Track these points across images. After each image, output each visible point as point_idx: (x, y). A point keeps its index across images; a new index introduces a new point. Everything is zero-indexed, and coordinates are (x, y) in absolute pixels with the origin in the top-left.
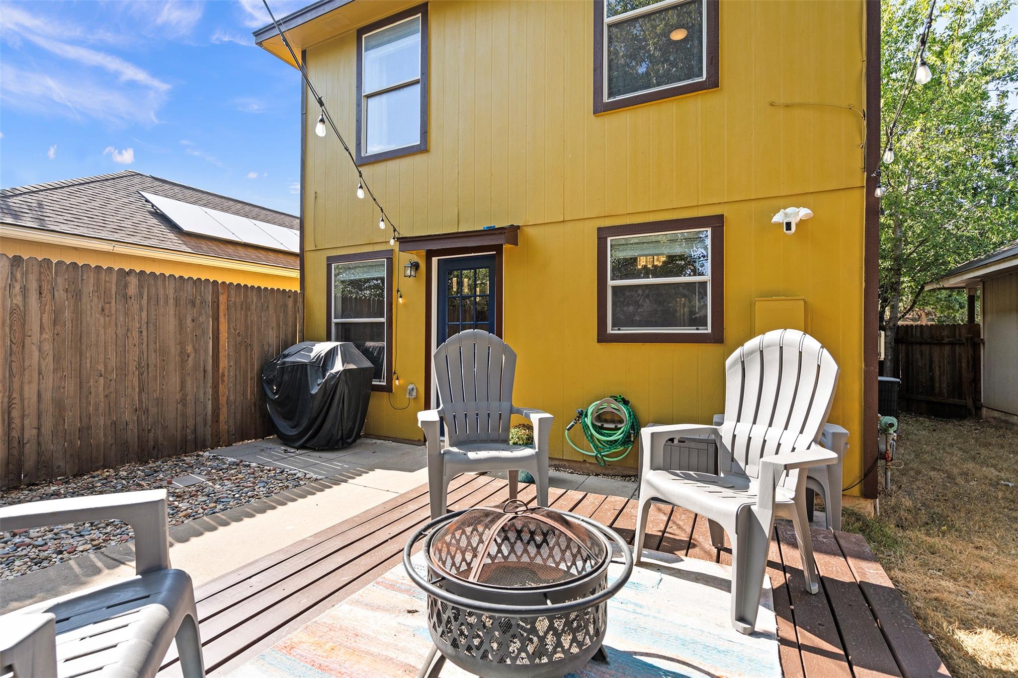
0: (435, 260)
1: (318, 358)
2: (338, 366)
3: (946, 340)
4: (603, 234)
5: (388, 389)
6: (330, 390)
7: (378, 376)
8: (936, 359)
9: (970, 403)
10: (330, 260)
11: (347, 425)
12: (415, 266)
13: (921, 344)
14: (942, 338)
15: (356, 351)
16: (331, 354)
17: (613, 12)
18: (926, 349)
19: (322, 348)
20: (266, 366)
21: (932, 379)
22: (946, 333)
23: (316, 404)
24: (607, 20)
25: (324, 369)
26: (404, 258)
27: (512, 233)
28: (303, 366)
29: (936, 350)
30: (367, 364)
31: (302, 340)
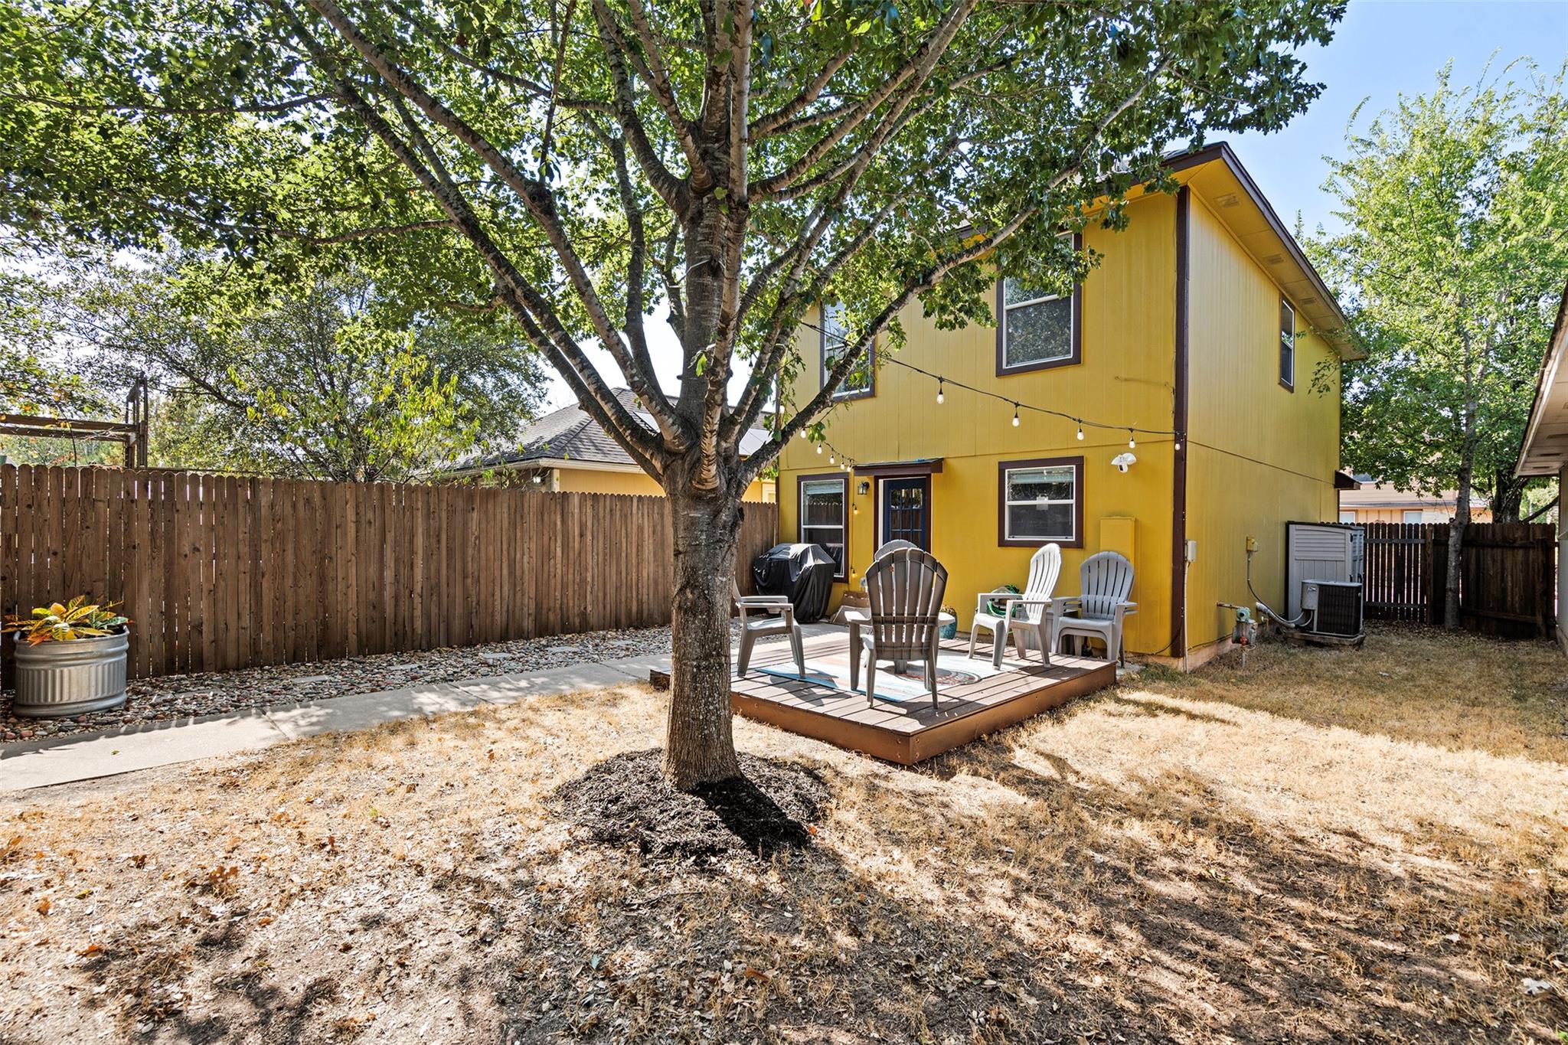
0: (881, 481)
1: (796, 557)
2: (810, 562)
3: (1519, 543)
4: (1002, 467)
5: (846, 580)
6: (805, 579)
7: (838, 570)
8: (1508, 564)
9: (1539, 620)
10: (800, 478)
11: (816, 606)
12: (866, 486)
13: (1492, 547)
14: (1515, 541)
15: (822, 551)
16: (805, 553)
17: (1011, 301)
18: (1498, 552)
19: (796, 549)
20: (756, 561)
21: (1504, 590)
22: (1519, 534)
23: (796, 588)
24: (1006, 307)
25: (801, 565)
26: (857, 481)
27: (938, 465)
28: (786, 561)
29: (1509, 553)
30: (831, 561)
31: (778, 543)
